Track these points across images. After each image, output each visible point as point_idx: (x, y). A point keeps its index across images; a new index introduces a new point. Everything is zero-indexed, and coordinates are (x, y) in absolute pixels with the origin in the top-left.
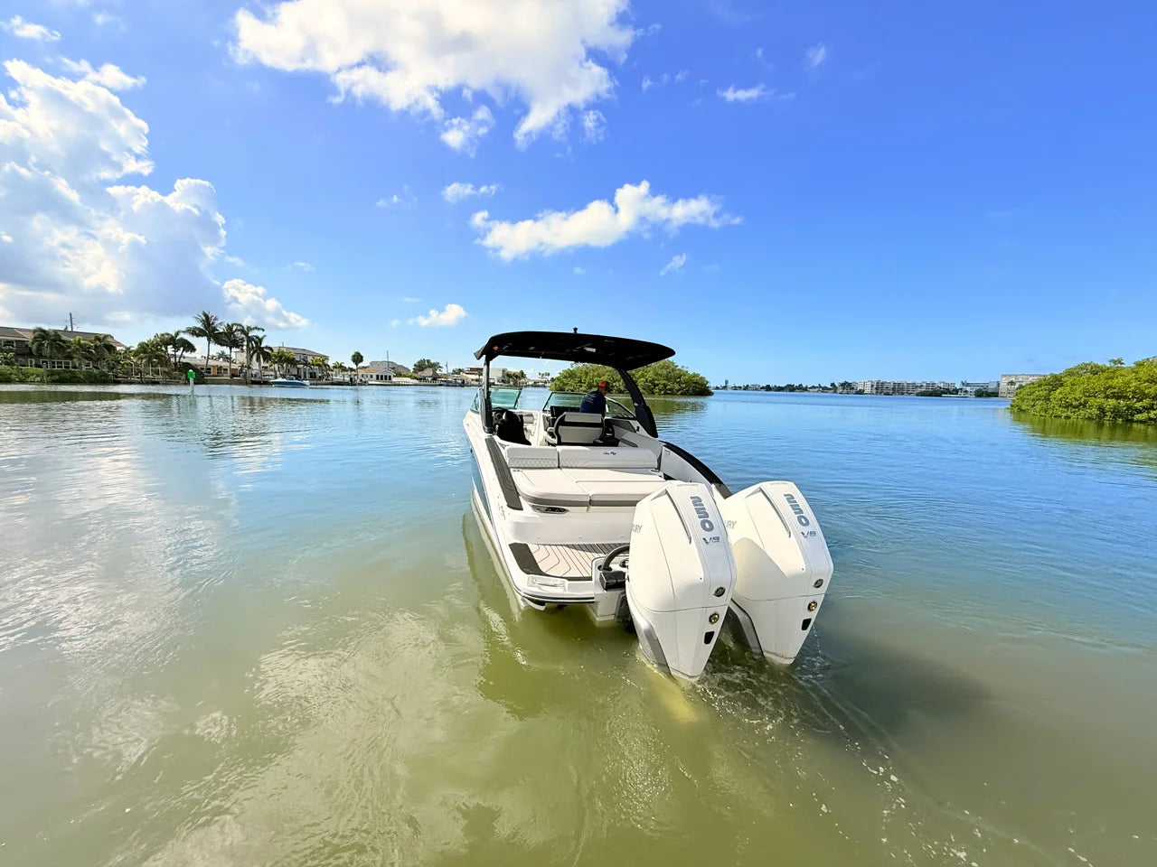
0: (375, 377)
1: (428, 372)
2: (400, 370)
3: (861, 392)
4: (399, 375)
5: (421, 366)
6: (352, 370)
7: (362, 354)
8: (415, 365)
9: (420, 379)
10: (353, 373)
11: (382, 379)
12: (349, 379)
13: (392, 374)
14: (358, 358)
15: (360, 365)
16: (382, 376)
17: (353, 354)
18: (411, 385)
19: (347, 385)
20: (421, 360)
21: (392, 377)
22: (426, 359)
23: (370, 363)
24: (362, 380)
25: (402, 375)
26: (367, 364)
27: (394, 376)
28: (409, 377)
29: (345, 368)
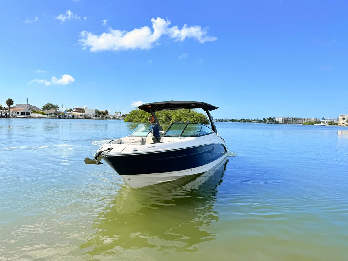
0: (20, 113)
1: (52, 111)
2: (35, 109)
3: (277, 123)
4: (35, 112)
5: (47, 107)
6: (6, 109)
7: (13, 100)
8: (44, 107)
9: (48, 115)
10: (7, 111)
11: (27, 114)
12: (5, 114)
13: (31, 112)
14: (10, 102)
15: (12, 106)
16: (27, 113)
17: (7, 99)
18: (42, 118)
19: (4, 118)
20: (47, 104)
21: (31, 113)
22: (50, 103)
23: (17, 105)
24: (12, 115)
25: (36, 112)
26: (15, 106)
27: (32, 113)
28: (41, 113)
29: (2, 108)
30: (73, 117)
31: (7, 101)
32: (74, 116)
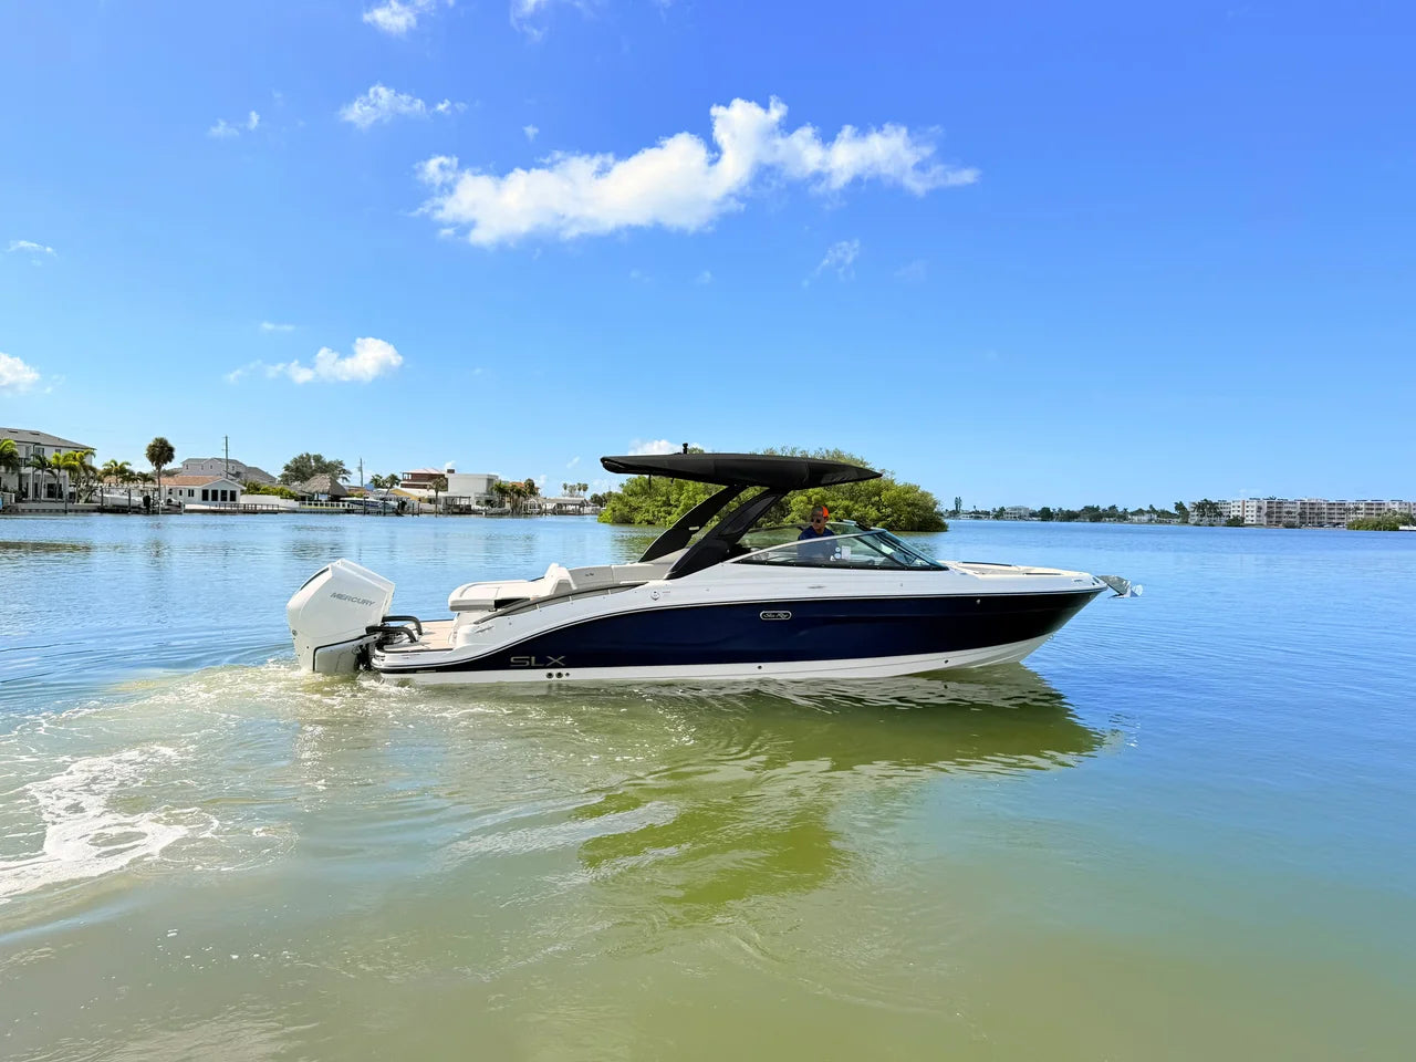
0: (198, 494)
1: (320, 484)
2: (255, 479)
3: (1237, 522)
4: (254, 489)
5: (301, 470)
6: (145, 478)
7: (171, 443)
8: (287, 468)
9: (303, 499)
10: (149, 485)
11: (224, 499)
12: (141, 499)
13: (238, 488)
14: (161, 452)
15: (167, 467)
16: (224, 493)
17: (151, 442)
18: (281, 512)
19: (137, 513)
20: (302, 457)
21: (238, 493)
22: (312, 453)
23: (187, 464)
24: (170, 501)
25: (258, 490)
26: (181, 466)
27: (243, 492)
28: (276, 494)
29: (132, 473)
30: (403, 508)
31: (150, 446)
32: (404, 503)
